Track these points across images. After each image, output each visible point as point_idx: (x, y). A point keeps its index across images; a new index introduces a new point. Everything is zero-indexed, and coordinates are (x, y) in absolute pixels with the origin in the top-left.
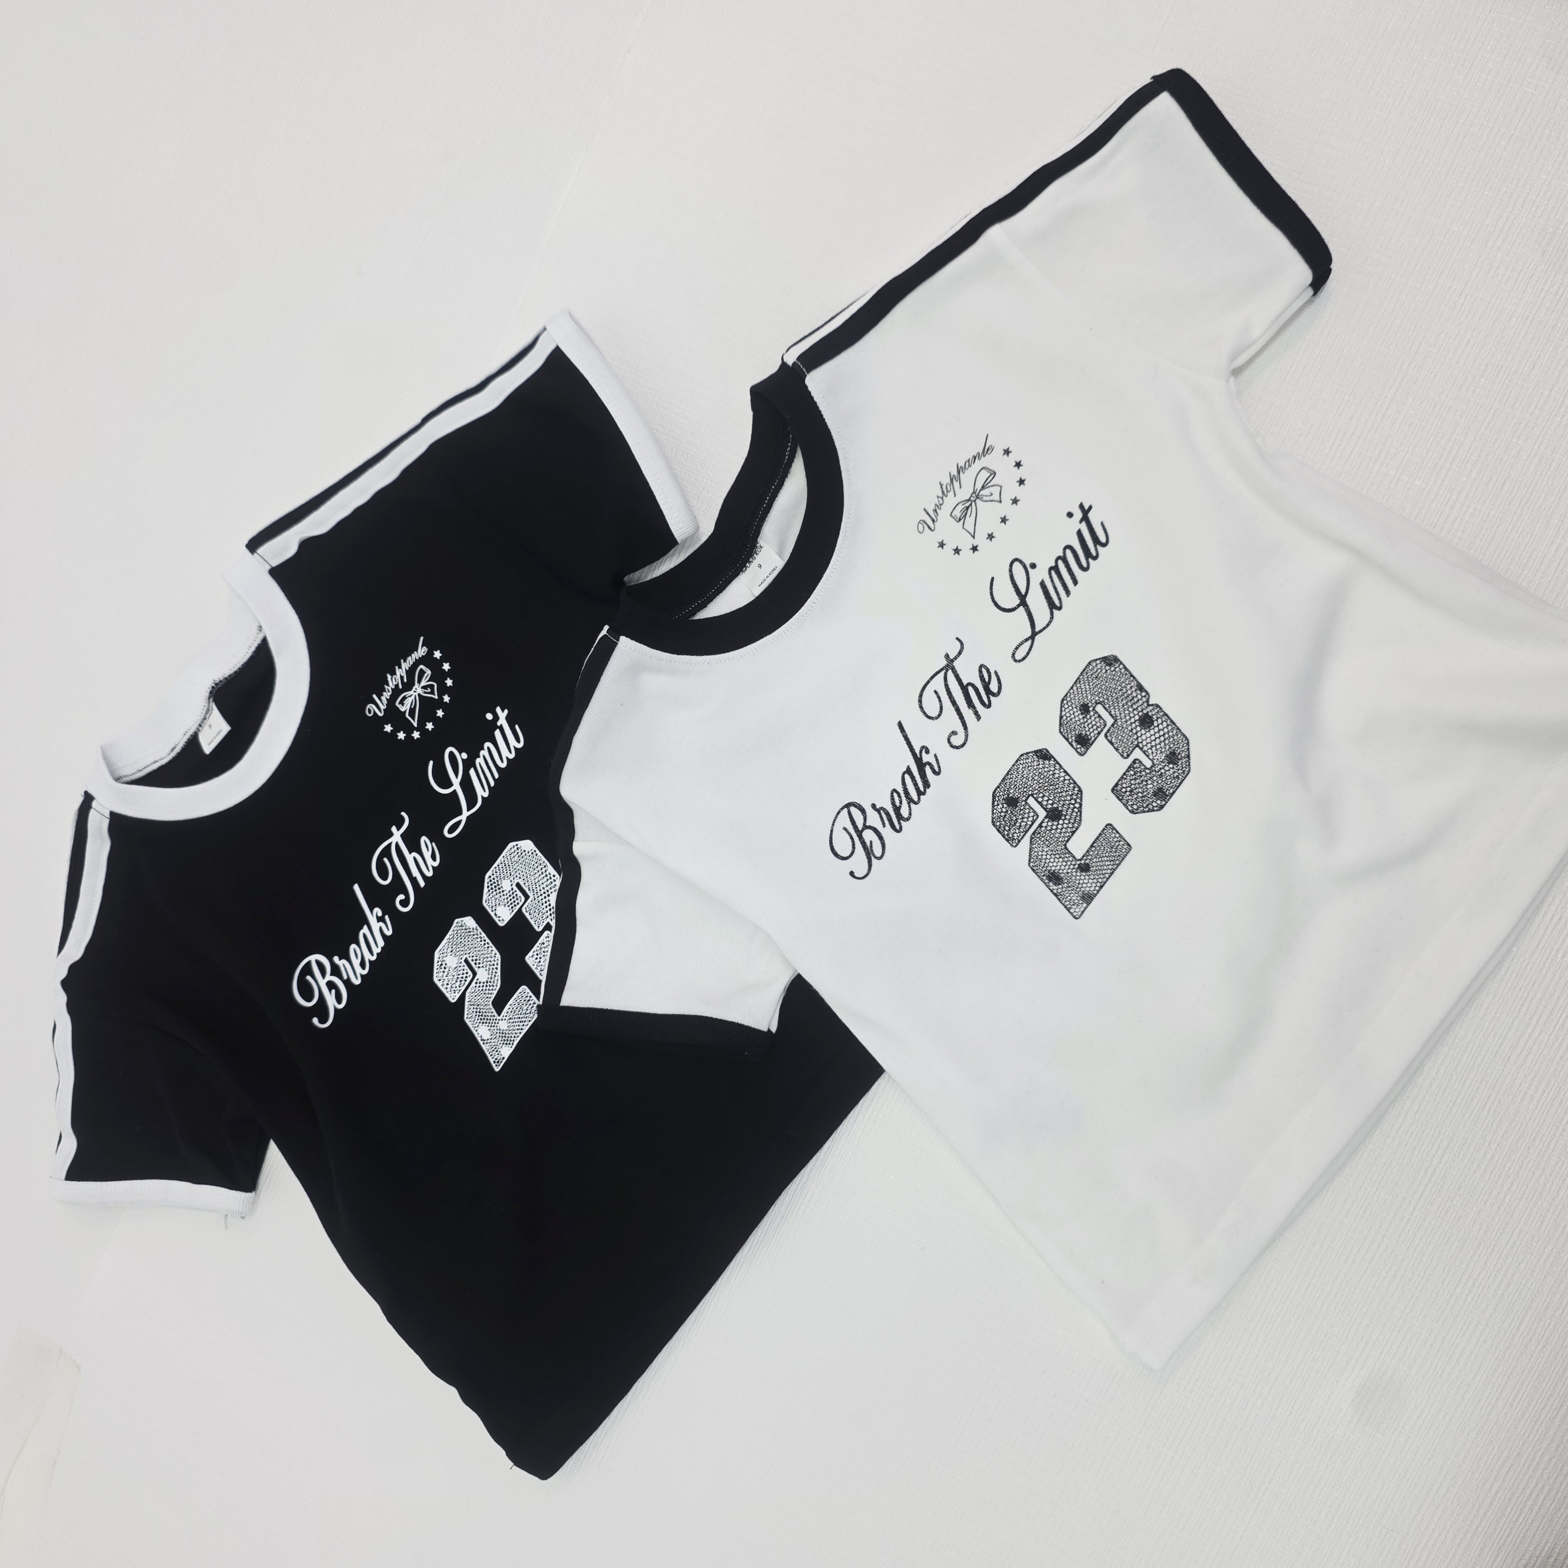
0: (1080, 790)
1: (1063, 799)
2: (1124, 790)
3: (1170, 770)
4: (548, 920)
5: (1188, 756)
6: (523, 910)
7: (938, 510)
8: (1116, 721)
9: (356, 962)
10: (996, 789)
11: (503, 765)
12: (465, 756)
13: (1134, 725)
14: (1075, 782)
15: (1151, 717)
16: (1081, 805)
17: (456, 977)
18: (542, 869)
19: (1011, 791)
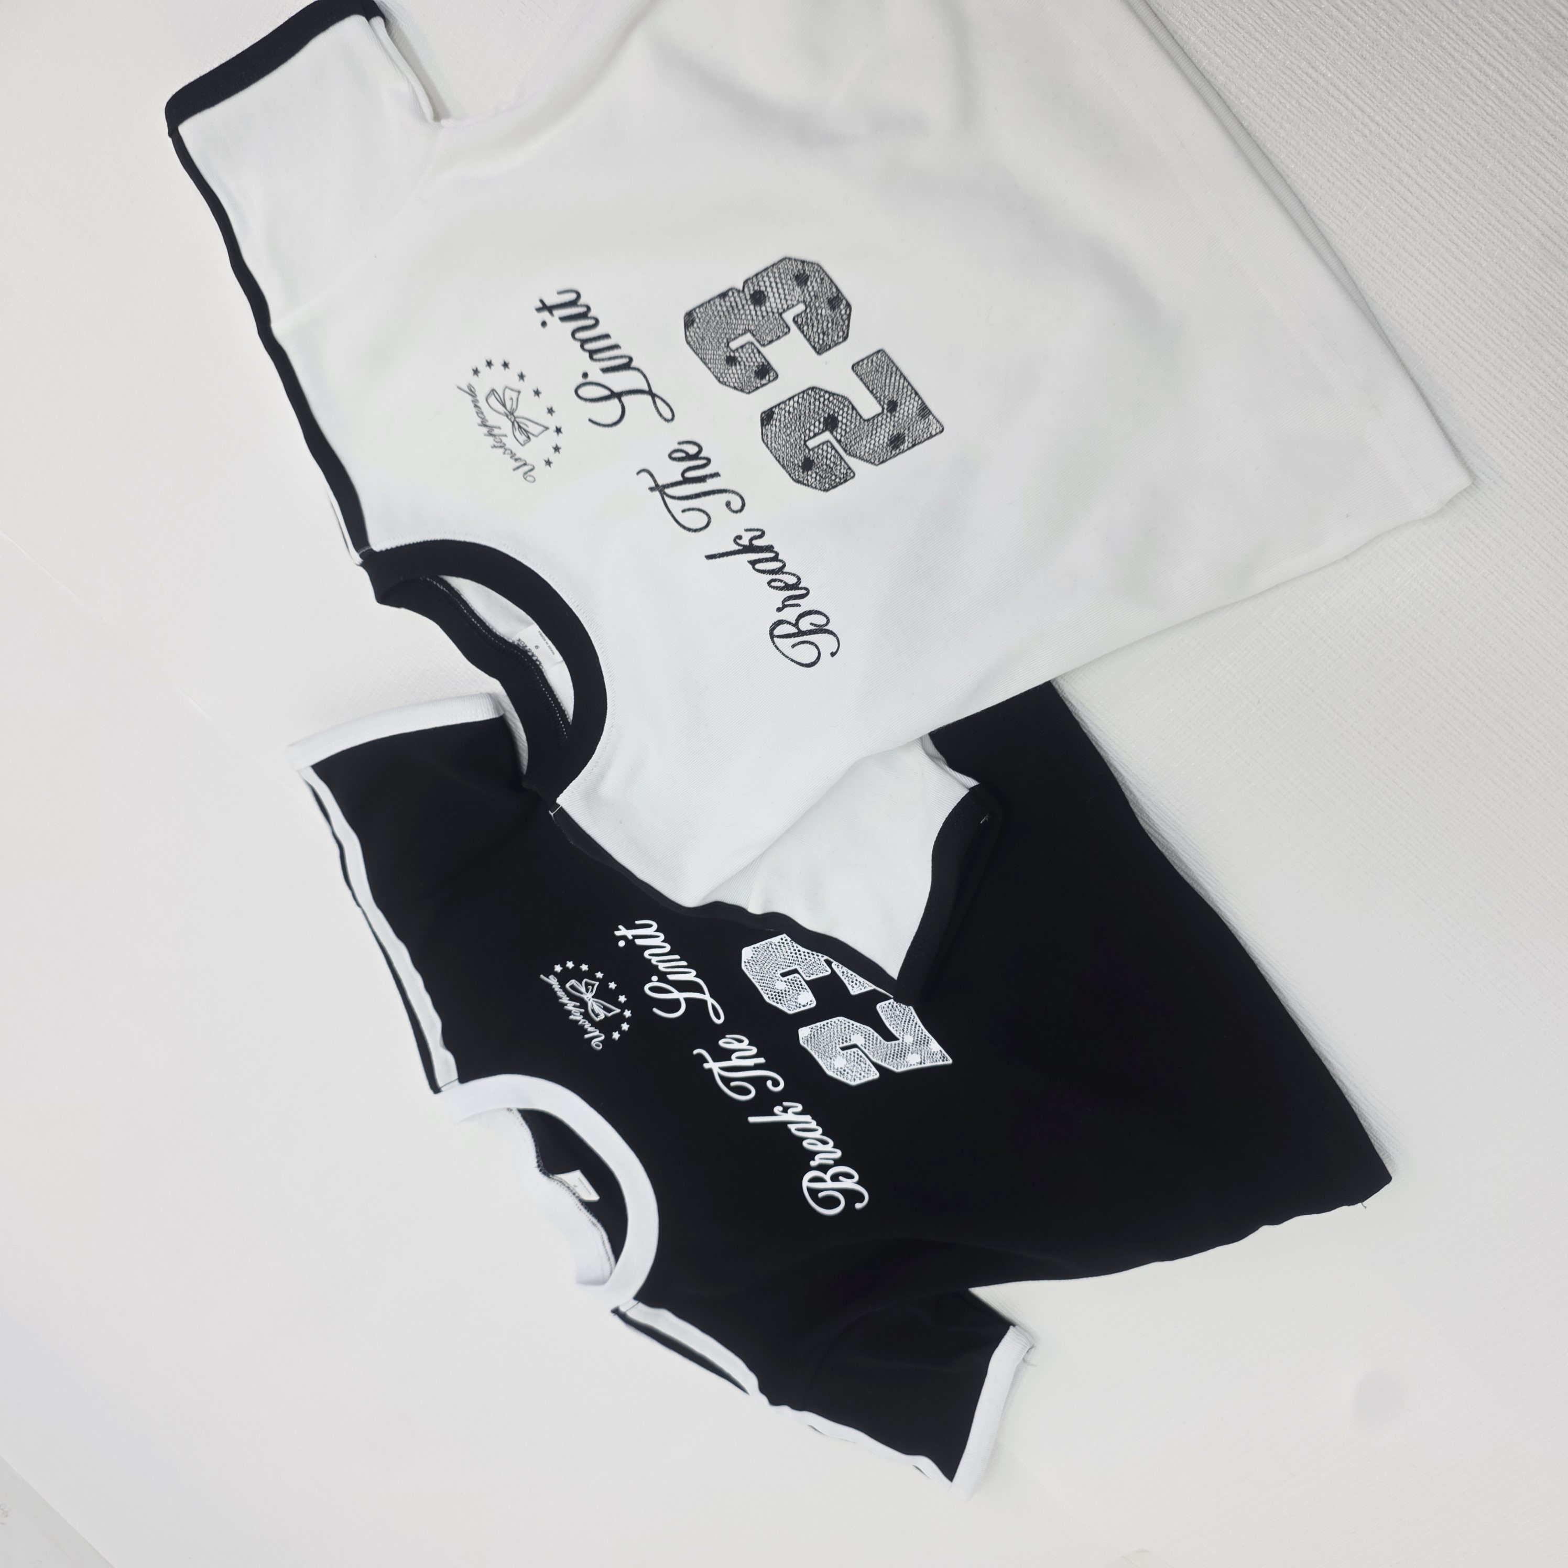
0: (813, 389)
1: (817, 410)
2: (821, 342)
3: (813, 285)
4: (822, 959)
5: (803, 262)
6: (808, 979)
7: (517, 457)
8: (749, 331)
9: (820, 1147)
10: (792, 478)
11: (668, 948)
12: (655, 978)
13: (759, 313)
14: (803, 392)
15: (755, 292)
16: (826, 392)
17: (855, 1064)
18: (773, 948)
19: (796, 462)
